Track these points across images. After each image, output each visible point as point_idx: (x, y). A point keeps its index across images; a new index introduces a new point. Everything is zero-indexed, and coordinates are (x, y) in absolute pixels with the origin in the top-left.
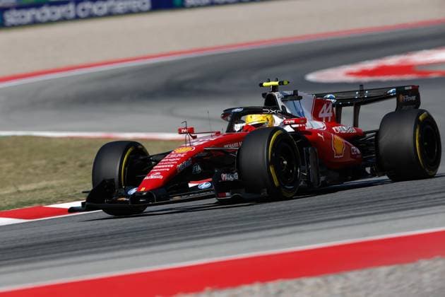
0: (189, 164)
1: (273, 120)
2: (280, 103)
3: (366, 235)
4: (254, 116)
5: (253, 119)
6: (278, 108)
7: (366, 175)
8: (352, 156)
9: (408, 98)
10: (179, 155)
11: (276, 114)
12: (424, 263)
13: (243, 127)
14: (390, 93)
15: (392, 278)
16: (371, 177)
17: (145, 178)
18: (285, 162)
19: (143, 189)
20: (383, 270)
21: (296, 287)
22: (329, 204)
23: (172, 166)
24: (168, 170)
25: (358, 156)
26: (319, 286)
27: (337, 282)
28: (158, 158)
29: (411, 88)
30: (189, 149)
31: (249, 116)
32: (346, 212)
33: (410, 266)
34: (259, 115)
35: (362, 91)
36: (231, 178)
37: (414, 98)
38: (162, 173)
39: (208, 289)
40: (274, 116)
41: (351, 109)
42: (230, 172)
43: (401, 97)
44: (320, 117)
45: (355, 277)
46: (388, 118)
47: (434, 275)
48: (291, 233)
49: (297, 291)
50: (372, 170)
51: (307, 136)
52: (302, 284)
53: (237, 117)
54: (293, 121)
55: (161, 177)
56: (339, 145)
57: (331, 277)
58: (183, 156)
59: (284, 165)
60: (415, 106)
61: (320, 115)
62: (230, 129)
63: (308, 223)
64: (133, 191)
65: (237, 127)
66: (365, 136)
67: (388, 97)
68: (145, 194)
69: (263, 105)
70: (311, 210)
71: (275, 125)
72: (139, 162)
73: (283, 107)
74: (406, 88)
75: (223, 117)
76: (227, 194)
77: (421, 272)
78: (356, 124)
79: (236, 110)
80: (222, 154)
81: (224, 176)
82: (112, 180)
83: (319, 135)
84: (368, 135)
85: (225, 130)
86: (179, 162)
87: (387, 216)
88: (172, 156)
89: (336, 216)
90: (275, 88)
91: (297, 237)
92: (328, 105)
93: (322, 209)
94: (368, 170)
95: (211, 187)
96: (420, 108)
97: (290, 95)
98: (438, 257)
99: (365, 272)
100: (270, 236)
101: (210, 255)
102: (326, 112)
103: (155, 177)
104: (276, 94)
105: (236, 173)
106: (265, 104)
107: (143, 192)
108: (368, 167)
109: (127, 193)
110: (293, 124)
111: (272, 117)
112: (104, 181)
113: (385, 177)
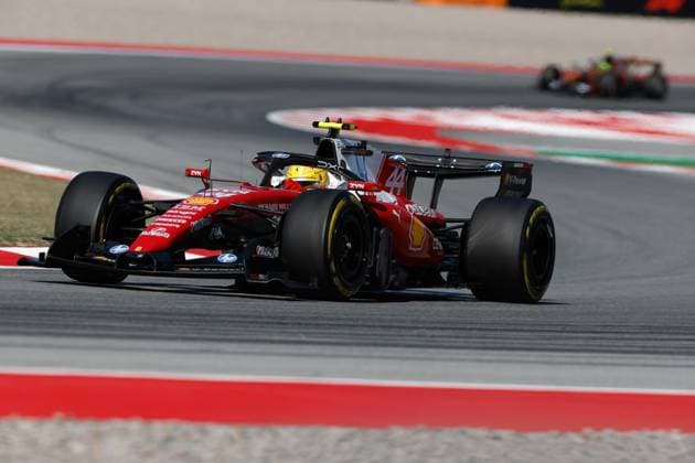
0: (208, 224)
1: (327, 179)
2: (340, 157)
3: (318, 374)
4: (301, 168)
5: (300, 173)
6: (334, 162)
7: (441, 283)
8: (431, 251)
9: (517, 181)
10: (195, 208)
11: (332, 171)
12: (398, 432)
13: (284, 182)
14: (489, 168)
15: (346, 446)
16: (447, 287)
17: (143, 233)
18: (349, 245)
19: (138, 249)
20: (335, 432)
21: (197, 436)
22: (269, 317)
23: (184, 222)
24: (178, 226)
25: (439, 254)
26: (232, 440)
27: (261, 439)
28: (163, 207)
29: (522, 165)
30: (210, 201)
31: (294, 167)
32: (294, 334)
33: (375, 433)
34: (308, 169)
35: (448, 158)
36: (268, 254)
37: (523, 181)
38: (169, 230)
39: (59, 415)
40: (329, 174)
41: (431, 182)
42: (268, 244)
43: (508, 176)
44: (387, 185)
45: (289, 436)
46: (485, 204)
47: (410, 453)
48: (202, 351)
49: (196, 442)
50: (449, 277)
51: (377, 211)
52: (205, 433)
53: (278, 166)
54: (362, 186)
55: (167, 236)
56: (418, 232)
57: (252, 430)
58: (200, 209)
59: (346, 247)
60: (522, 193)
61: (388, 184)
62: (266, 182)
63: (231, 341)
64: (119, 249)
65: (275, 181)
66: (445, 225)
67: (488, 173)
68: (140, 256)
69: (314, 154)
70: (240, 322)
71: (329, 187)
72: (128, 207)
73: (342, 161)
74: (516, 165)
75: (254, 163)
76: (261, 276)
77: (392, 445)
78: (433, 205)
79: (279, 156)
80: (255, 215)
81: (261, 250)
82: (88, 228)
83: (395, 212)
84: (449, 225)
85: (260, 181)
86: (194, 218)
87: (356, 351)
88: (184, 207)
89: (277, 338)
90: (334, 132)
91: (211, 359)
92: (400, 171)
93: (257, 323)
94: (444, 275)
95: (237, 261)
96: (529, 197)
97: (354, 147)
98: (420, 427)
99: (305, 431)
100: (169, 351)
101: (71, 364)
102: (397, 181)
103: (158, 234)
104: (336, 141)
105: (277, 249)
106: (318, 153)
107: (139, 253)
108: (444, 271)
109: (108, 250)
110: (361, 190)
111: (327, 175)
112: (78, 227)
113: (467, 291)
